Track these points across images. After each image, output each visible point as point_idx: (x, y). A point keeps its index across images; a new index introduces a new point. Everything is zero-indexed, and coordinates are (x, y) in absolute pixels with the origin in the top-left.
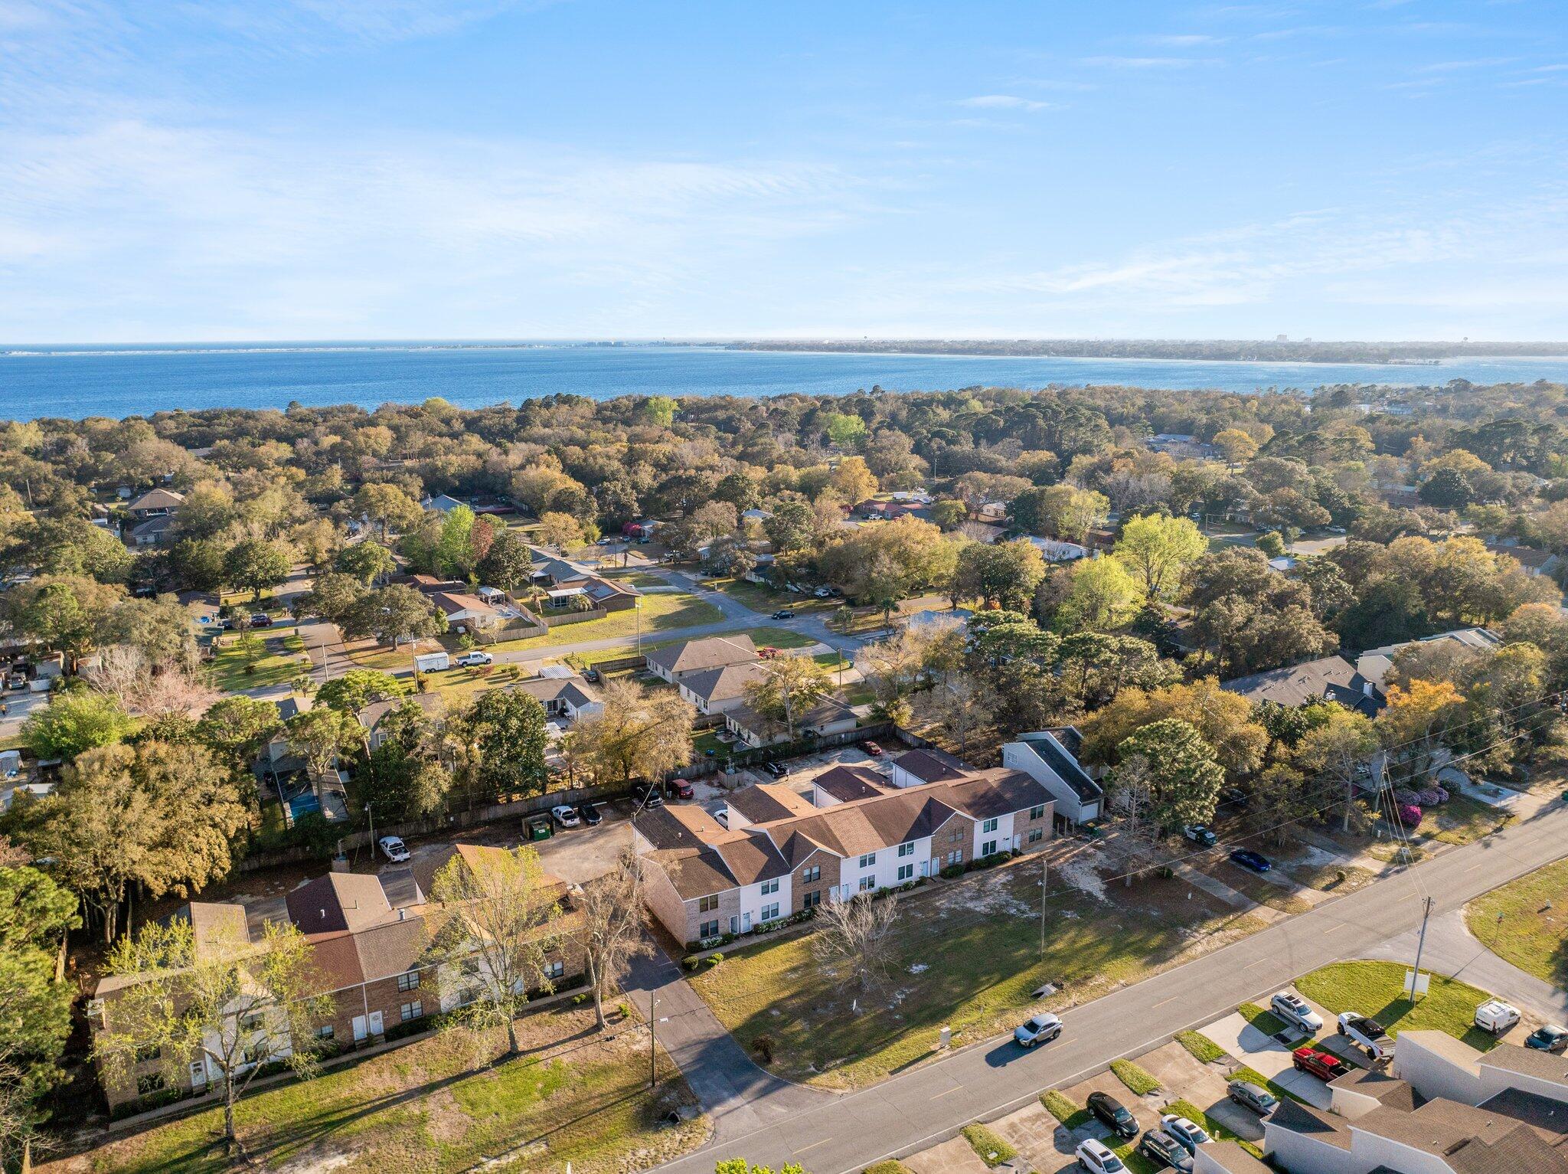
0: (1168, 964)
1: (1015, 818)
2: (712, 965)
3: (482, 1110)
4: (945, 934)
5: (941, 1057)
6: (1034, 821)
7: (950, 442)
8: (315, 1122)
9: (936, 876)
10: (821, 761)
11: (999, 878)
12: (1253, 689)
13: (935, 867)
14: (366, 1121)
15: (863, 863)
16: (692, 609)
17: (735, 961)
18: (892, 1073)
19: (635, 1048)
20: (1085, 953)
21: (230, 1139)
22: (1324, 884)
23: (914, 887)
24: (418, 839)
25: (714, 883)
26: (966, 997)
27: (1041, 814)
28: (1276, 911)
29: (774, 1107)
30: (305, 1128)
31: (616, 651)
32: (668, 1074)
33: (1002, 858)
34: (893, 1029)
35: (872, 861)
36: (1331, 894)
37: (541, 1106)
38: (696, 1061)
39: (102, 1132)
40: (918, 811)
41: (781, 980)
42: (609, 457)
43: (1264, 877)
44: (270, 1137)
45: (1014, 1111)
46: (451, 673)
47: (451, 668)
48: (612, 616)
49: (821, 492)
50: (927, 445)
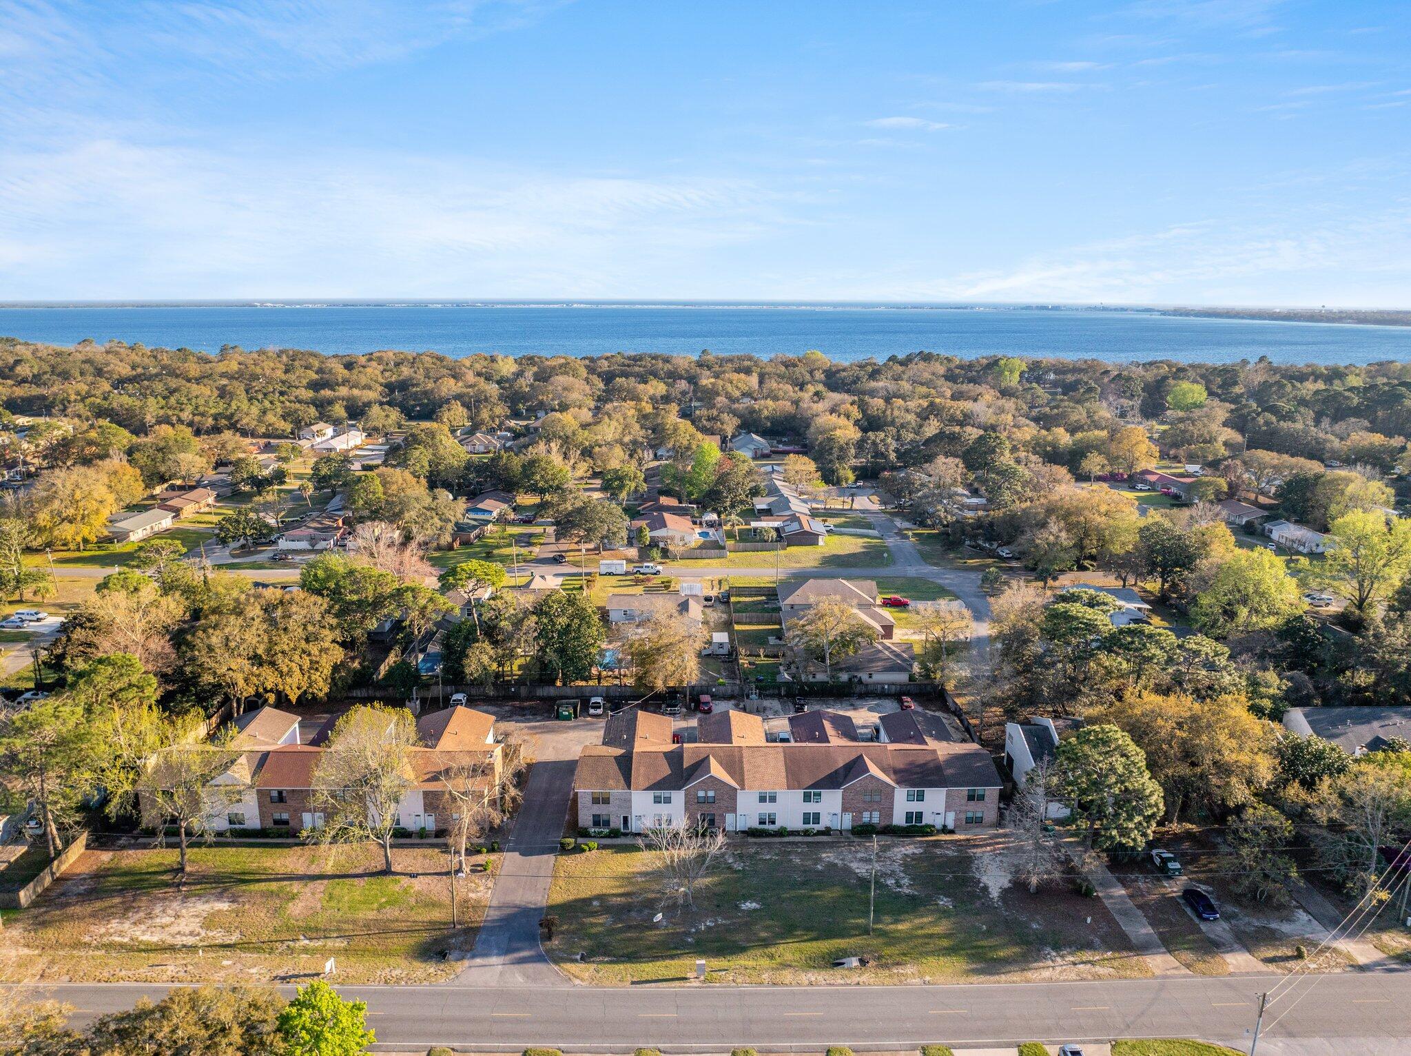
0: (997, 977)
1: (948, 796)
2: (583, 851)
3: (333, 904)
4: (804, 884)
5: (688, 984)
6: (972, 803)
7: (1283, 418)
8: (235, 876)
9: (848, 831)
10: (852, 705)
11: (909, 848)
12: (1369, 722)
13: (847, 822)
14: (263, 886)
15: (762, 799)
16: (869, 553)
17: (606, 853)
18: (633, 983)
19: (472, 895)
20: (920, 941)
21: (182, 870)
22: (1271, 953)
23: (815, 835)
24: (483, 700)
25: (611, 782)
26: (765, 943)
27: (981, 798)
28: (1178, 964)
29: (517, 975)
30: (227, 877)
31: (768, 579)
32: (472, 922)
33: (927, 830)
34: (676, 948)
35: (773, 799)
36: (1272, 967)
37: (371, 915)
38: (501, 920)
39: (133, 842)
40: (841, 764)
41: (628, 879)
42: (907, 411)
43: (1204, 927)
44: (204, 877)
45: (698, 1053)
46: (624, 578)
47: (627, 574)
48: (793, 550)
49: (1086, 457)
50: (1254, 419)
